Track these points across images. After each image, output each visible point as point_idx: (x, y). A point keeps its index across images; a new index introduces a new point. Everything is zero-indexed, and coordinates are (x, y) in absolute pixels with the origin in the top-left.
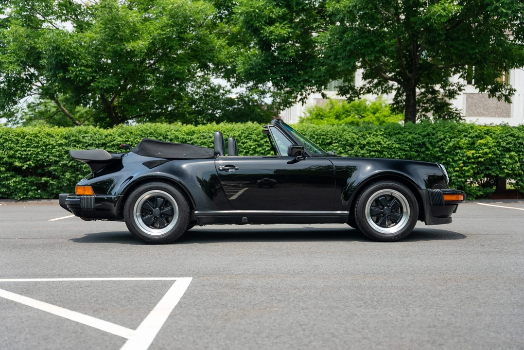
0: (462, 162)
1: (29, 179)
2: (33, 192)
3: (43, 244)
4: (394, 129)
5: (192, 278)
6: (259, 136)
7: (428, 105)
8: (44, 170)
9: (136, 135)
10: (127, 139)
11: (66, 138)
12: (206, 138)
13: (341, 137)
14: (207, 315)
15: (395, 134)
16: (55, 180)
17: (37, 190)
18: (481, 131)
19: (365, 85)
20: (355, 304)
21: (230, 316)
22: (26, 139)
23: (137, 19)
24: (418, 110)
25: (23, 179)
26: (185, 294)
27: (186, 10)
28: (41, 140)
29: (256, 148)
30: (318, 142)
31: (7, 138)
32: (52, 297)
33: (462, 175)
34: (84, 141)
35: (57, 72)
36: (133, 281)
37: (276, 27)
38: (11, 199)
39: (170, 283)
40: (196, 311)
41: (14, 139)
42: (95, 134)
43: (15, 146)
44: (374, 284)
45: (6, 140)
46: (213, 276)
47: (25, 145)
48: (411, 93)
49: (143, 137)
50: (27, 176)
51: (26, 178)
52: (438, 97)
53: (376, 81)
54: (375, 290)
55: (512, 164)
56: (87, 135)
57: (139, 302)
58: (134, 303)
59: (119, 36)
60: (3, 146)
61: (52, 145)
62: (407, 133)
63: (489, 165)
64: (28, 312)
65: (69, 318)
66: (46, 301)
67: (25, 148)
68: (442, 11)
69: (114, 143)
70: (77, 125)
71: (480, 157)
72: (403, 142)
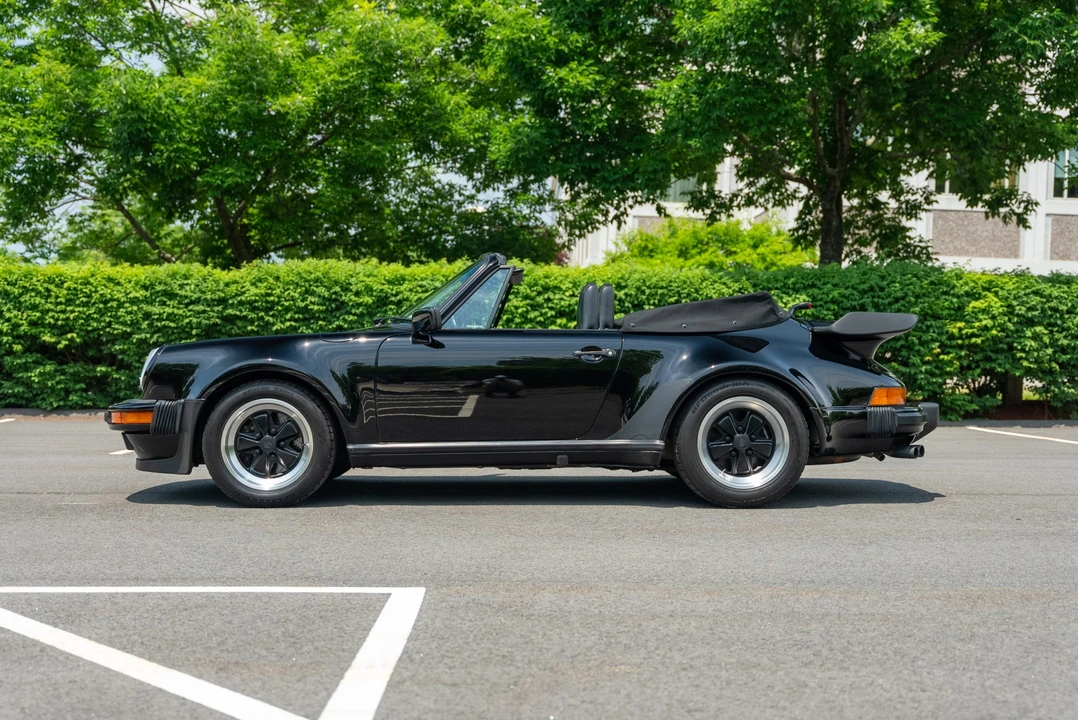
0: (937, 344)
1: (71, 369)
2: (79, 394)
3: (101, 507)
4: (803, 278)
5: (423, 590)
6: (535, 289)
7: (866, 231)
8: (101, 351)
9: (288, 284)
10: (269, 291)
11: (145, 287)
12: (426, 291)
13: (697, 291)
14: (474, 684)
15: (805, 288)
16: (122, 371)
17: (85, 390)
18: (976, 283)
19: (741, 190)
20: (796, 658)
21: (526, 686)
22: (66, 289)
23: (291, 50)
24: (847, 239)
25: (59, 368)
26: (414, 628)
27: (390, 34)
28: (96, 291)
29: (527, 312)
30: (652, 302)
31: (28, 285)
32: (123, 634)
33: (937, 372)
34: (183, 293)
35: (131, 153)
36: (297, 594)
37: (571, 70)
38: (33, 407)
39: (378, 600)
40: (447, 670)
41: (41, 288)
42: (205, 280)
43: (43, 301)
44: (821, 607)
45: (26, 290)
46: (470, 585)
47: (63, 300)
48: (834, 207)
49: (301, 286)
50: (67, 363)
51: (64, 367)
52: (885, 216)
53: (762, 181)
54: (827, 623)
55: (1037, 350)
56: (189, 282)
57: (316, 649)
58: (305, 649)
59: (255, 84)
60: (20, 303)
61: (118, 300)
62: (829, 286)
63: (992, 351)
64: (71, 669)
65: (164, 687)
66: (111, 643)
67: (63, 307)
68: (904, 42)
69: (243, 298)
70: (169, 261)
71: (973, 335)
72: (821, 303)
